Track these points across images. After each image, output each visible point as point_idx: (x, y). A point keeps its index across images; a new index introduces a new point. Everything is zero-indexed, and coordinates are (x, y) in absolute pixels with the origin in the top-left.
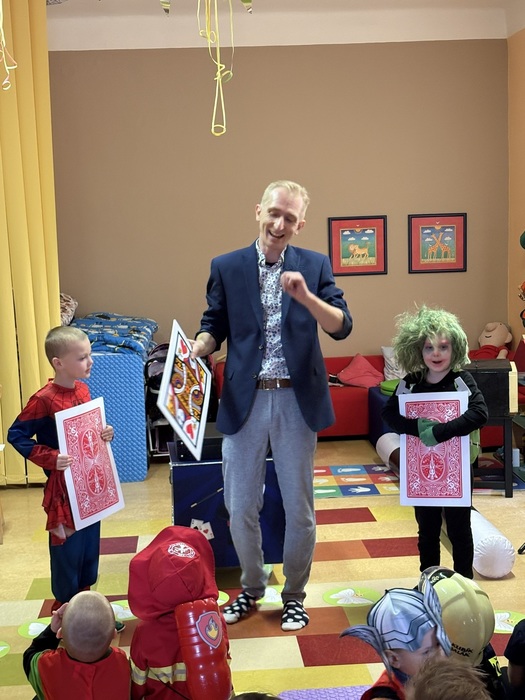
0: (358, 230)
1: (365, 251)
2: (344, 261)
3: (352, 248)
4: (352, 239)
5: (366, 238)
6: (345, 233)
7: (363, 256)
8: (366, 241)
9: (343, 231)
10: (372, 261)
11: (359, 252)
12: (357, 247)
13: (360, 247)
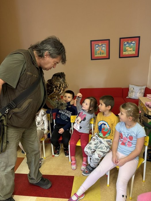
0: (130, 42)
1: (132, 49)
2: (124, 53)
3: (127, 48)
4: (128, 45)
5: (132, 45)
6: (125, 43)
7: (131, 51)
8: (132, 46)
9: (124, 43)
10: (134, 52)
11: (130, 49)
12: (129, 48)
13: (130, 48)
